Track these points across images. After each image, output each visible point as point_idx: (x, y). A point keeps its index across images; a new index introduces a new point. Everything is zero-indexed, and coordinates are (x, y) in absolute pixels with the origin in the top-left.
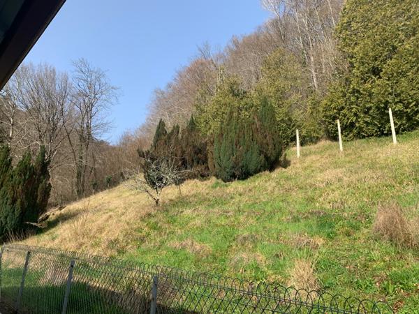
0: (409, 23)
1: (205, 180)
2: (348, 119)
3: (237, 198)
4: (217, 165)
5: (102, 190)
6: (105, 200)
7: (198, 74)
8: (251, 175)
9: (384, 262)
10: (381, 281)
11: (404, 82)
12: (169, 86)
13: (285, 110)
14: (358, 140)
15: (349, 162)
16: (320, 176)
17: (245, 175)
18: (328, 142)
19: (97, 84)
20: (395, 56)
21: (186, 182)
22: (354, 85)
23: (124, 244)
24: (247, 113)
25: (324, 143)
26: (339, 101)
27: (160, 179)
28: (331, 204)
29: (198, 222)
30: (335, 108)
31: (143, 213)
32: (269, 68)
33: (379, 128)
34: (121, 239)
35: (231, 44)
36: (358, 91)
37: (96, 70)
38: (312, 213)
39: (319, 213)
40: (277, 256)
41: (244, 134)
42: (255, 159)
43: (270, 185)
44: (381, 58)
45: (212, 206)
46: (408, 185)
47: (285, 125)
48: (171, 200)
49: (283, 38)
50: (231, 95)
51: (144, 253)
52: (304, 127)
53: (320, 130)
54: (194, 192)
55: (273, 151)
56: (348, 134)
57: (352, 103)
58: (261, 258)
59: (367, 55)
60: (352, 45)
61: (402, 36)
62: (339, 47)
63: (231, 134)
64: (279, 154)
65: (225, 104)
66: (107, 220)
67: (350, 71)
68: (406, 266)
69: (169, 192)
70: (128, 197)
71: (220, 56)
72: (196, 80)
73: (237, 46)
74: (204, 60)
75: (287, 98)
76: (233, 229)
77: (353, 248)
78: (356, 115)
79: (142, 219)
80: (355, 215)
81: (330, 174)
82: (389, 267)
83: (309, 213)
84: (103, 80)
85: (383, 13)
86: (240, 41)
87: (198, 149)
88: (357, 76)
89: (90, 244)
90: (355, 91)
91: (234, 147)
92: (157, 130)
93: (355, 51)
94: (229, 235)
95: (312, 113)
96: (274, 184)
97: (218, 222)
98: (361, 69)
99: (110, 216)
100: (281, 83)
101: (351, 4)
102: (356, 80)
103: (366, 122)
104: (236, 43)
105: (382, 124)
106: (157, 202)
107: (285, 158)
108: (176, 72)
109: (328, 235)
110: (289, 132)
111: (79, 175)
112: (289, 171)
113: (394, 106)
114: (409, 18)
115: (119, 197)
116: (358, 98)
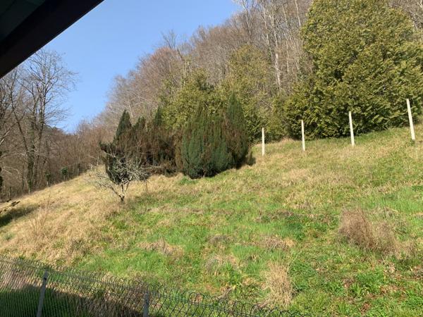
0: (369, 30)
1: (172, 176)
2: (311, 119)
3: (206, 196)
4: (184, 162)
5: (57, 183)
6: (62, 194)
7: (163, 64)
8: (219, 172)
9: (350, 263)
10: (349, 283)
11: (363, 87)
12: (131, 74)
13: (251, 106)
14: (319, 140)
15: (312, 162)
16: (285, 176)
17: (213, 172)
18: (291, 141)
19: (53, 67)
20: (356, 61)
21: (152, 177)
22: (317, 87)
23: (90, 245)
24: (213, 108)
25: (287, 141)
26: (303, 101)
27: (126, 176)
28: (298, 205)
29: (167, 221)
30: (299, 108)
31: (108, 211)
32: (237, 64)
33: (339, 129)
34: (86, 239)
35: (197, 35)
36: (321, 93)
37: (51, 52)
38: (280, 214)
39: (288, 213)
40: (251, 258)
41: (213, 131)
42: (223, 156)
43: (238, 183)
44: (343, 63)
45: (181, 204)
46: (366, 187)
47: (250, 122)
48: (137, 197)
49: (250, 32)
50: (198, 88)
51: (112, 254)
52: (268, 125)
53: (283, 128)
54: (161, 189)
55: (241, 149)
56: (310, 134)
57: (314, 104)
58: (234, 260)
59: (330, 58)
60: (318, 47)
61: (363, 43)
62: (305, 48)
63: (200, 131)
64: (246, 152)
65: (192, 98)
66: (68, 218)
67: (314, 73)
68: (370, 268)
69: (135, 188)
70: (88, 192)
71: (186, 46)
72: (160, 69)
73: (204, 38)
74: (169, 49)
75: (253, 96)
76: (204, 229)
77: (320, 250)
78: (318, 115)
79: (107, 218)
80: (321, 216)
81: (295, 174)
82: (354, 269)
83: (278, 213)
84: (59, 64)
85: (347, 18)
86: (207, 32)
87: (165, 144)
88: (321, 78)
89: (51, 245)
90: (318, 93)
91: (203, 143)
92: (121, 123)
93: (320, 53)
94: (200, 236)
95: (276, 111)
96: (242, 183)
97: (188, 222)
98: (325, 71)
99: (72, 214)
100: (247, 79)
101: (318, 6)
102: (319, 82)
103: (327, 123)
104: (202, 34)
105: (341, 126)
106: (122, 199)
107: (251, 156)
108: (140, 60)
109: (298, 236)
110: (254, 129)
111: (31, 165)
112: (254, 169)
113: (353, 109)
114: (370, 26)
115: (78, 191)
116: (320, 99)
